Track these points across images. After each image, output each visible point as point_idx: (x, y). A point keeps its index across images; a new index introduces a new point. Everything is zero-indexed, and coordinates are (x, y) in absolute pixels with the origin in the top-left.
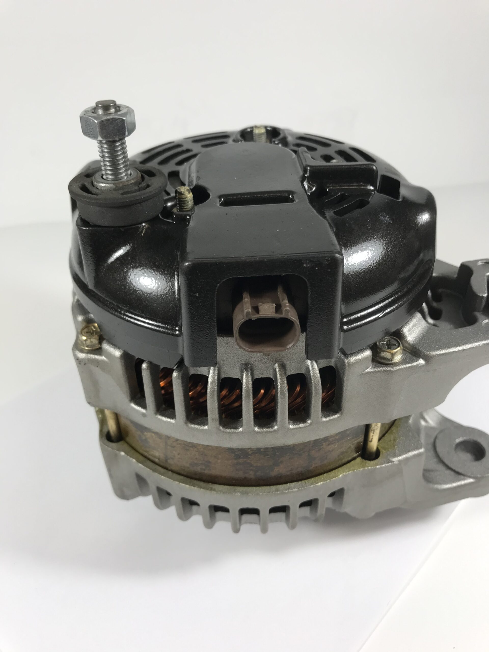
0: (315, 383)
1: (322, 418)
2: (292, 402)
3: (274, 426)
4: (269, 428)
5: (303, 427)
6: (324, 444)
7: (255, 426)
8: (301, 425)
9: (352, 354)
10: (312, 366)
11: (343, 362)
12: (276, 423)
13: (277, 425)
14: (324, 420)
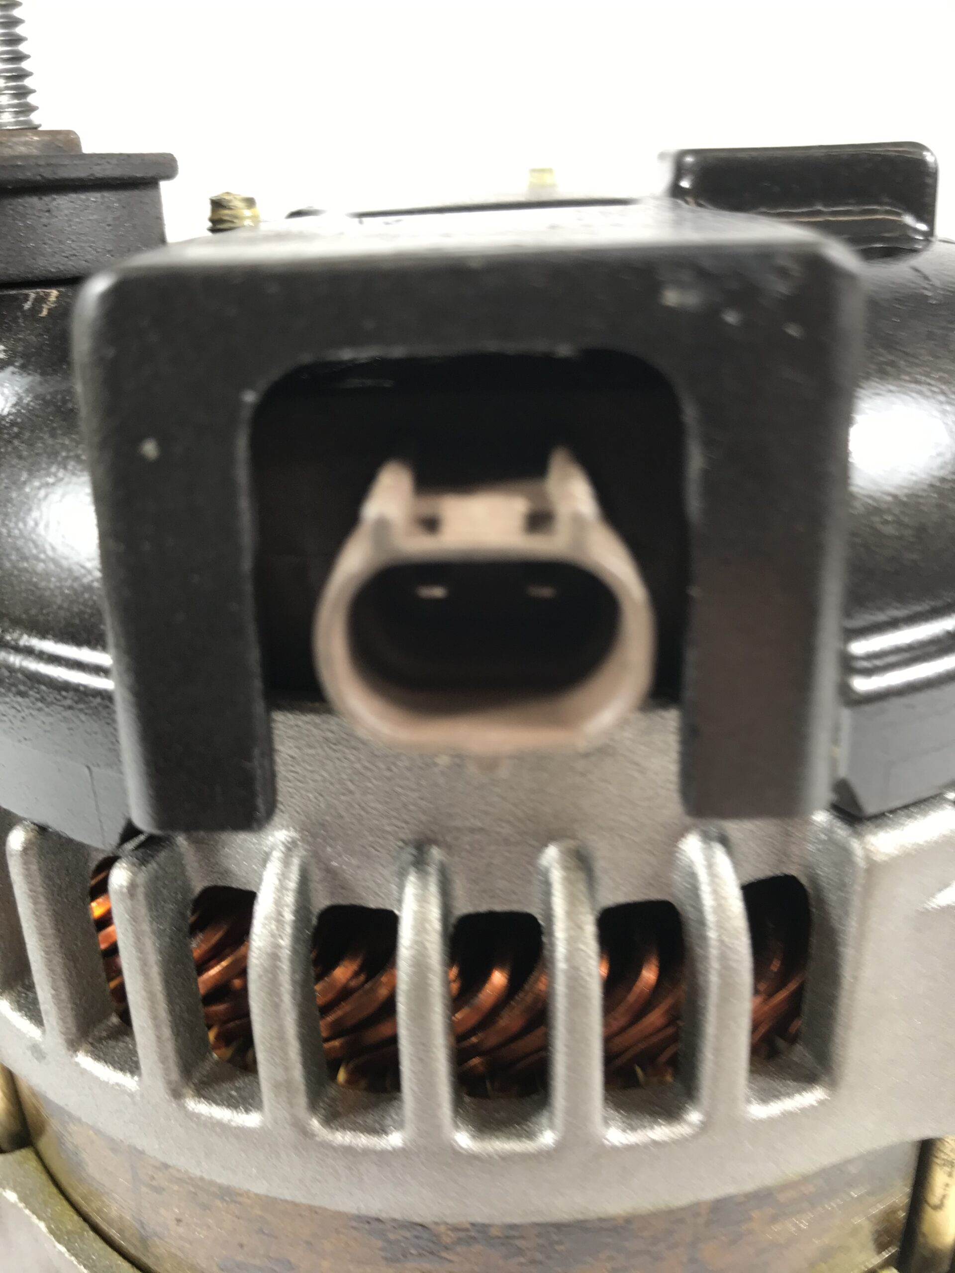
0: (721, 941)
1: (749, 1102)
2: (623, 1030)
3: (541, 1132)
4: (519, 1136)
5: (666, 1139)
6: (755, 1214)
7: (457, 1127)
8: (661, 1132)
9: (880, 819)
10: (710, 866)
11: (846, 854)
12: (551, 1120)
13: (552, 1127)
14: (759, 1111)
